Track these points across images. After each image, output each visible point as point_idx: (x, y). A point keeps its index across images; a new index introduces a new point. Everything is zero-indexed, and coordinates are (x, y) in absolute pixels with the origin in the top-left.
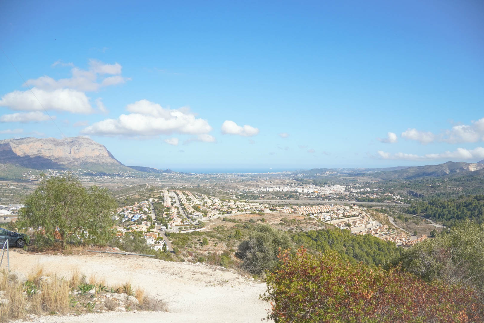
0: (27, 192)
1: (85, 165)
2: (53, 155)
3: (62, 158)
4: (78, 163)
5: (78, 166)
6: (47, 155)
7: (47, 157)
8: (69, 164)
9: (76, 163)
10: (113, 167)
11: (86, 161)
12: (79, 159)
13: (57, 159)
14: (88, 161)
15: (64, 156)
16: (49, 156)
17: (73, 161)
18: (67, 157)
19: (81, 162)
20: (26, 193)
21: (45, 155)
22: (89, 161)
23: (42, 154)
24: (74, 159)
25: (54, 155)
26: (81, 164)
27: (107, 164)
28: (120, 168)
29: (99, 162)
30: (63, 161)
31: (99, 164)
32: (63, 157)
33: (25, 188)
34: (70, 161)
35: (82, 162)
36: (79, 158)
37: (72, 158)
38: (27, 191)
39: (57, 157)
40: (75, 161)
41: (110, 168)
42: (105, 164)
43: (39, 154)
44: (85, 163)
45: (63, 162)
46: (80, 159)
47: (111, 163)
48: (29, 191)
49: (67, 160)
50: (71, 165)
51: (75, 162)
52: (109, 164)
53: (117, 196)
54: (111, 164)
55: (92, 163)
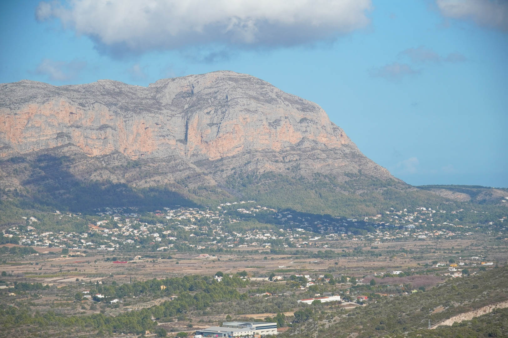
0: (36, 302)
1: (244, 185)
2: (117, 152)
3: (153, 160)
4: (218, 178)
5: (220, 190)
6: (96, 152)
7: (97, 158)
8: (183, 182)
9: (212, 182)
10: (361, 192)
11: (251, 167)
12: (220, 163)
13: (136, 164)
14: (257, 169)
15: (162, 154)
16: (102, 153)
17: (198, 170)
18: (171, 158)
19: (230, 173)
20: (34, 305)
21: (86, 150)
22: (262, 171)
23: (73, 148)
24: (199, 163)
25: (121, 150)
26: (230, 182)
27: (332, 178)
28: (386, 193)
29: (302, 172)
30: (160, 174)
31: (302, 178)
32: (156, 155)
33: (26, 287)
34: (187, 173)
35: (232, 176)
36: (222, 159)
37: (195, 159)
38: (36, 296)
39: (134, 158)
40: (206, 172)
41: (346, 193)
42: (327, 180)
43: (62, 146)
44: (245, 175)
45: (157, 178)
46: (225, 162)
47: (347, 175)
48: (44, 299)
49: (174, 170)
50: (192, 186)
51: (204, 173)
52: (341, 180)
53: (440, 309)
54: (347, 179)
55: (274, 176)
